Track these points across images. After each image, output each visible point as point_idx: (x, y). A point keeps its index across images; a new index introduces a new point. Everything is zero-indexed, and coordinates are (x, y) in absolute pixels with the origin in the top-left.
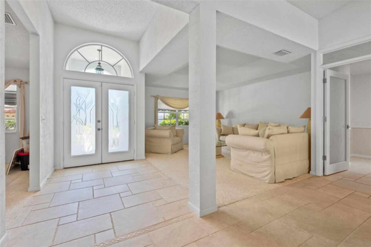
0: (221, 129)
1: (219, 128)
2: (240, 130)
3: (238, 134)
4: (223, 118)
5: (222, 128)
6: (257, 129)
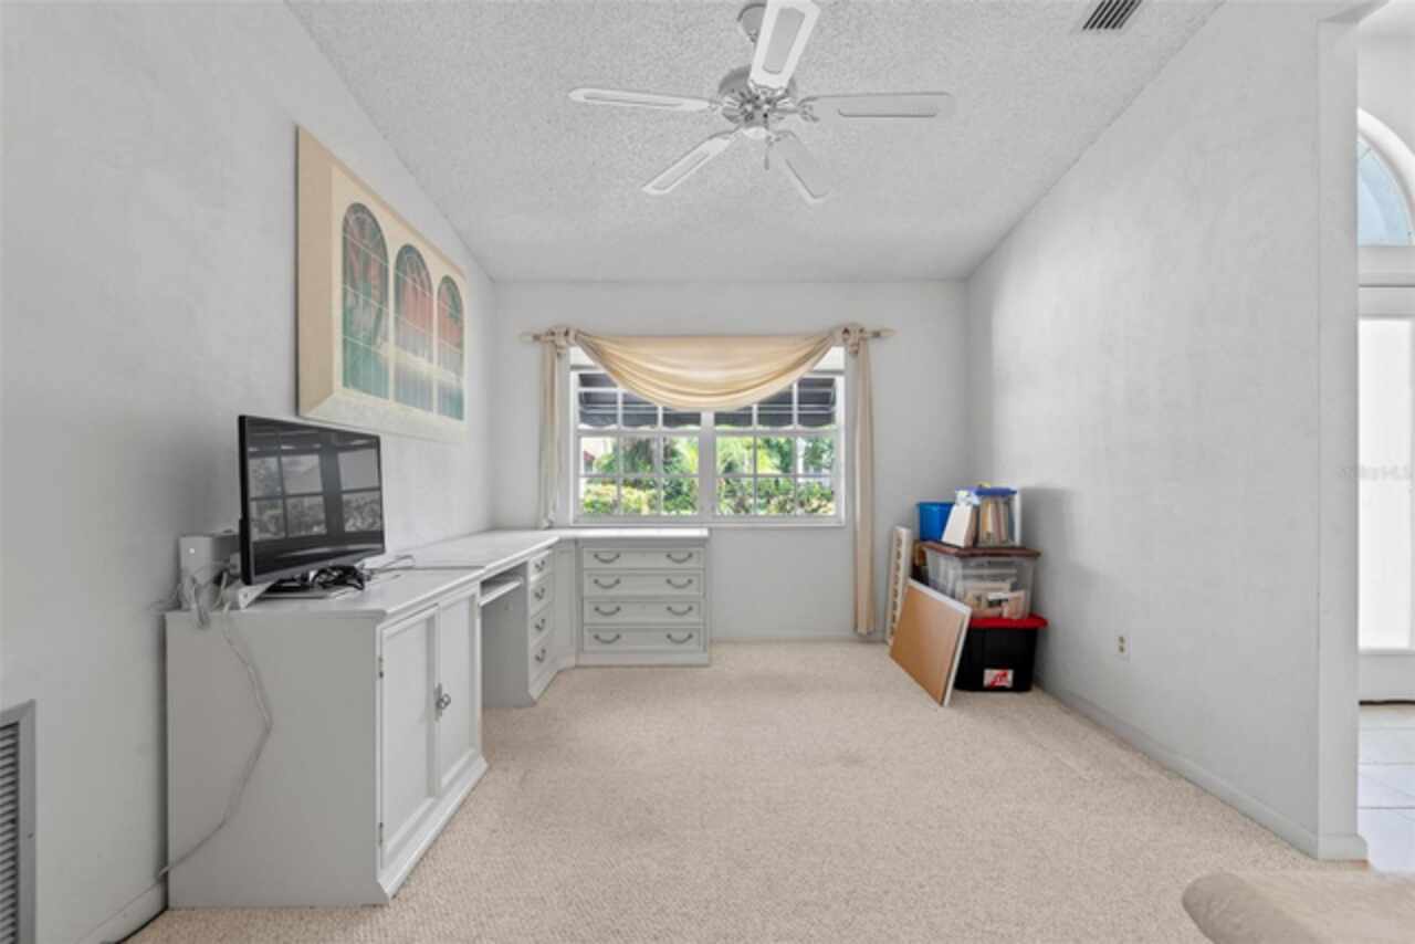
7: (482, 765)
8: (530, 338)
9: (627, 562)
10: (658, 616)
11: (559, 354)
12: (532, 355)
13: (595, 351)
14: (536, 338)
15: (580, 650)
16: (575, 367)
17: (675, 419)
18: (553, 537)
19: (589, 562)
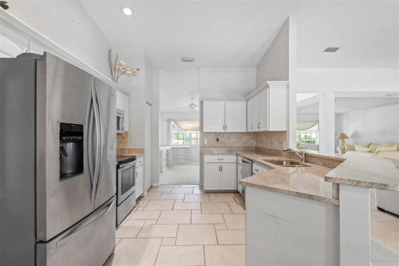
0: (344, 148)
1: (343, 146)
2: (357, 148)
3: (355, 150)
4: (347, 138)
5: (345, 146)
6: (369, 147)
7: (166, 168)
8: (166, 121)
9: (179, 150)
10: (184, 157)
11: (170, 122)
12: (166, 123)
13: (175, 122)
14: (167, 120)
15: (174, 161)
16: (172, 124)
17: (186, 130)
18: (170, 147)
19: (175, 150)
